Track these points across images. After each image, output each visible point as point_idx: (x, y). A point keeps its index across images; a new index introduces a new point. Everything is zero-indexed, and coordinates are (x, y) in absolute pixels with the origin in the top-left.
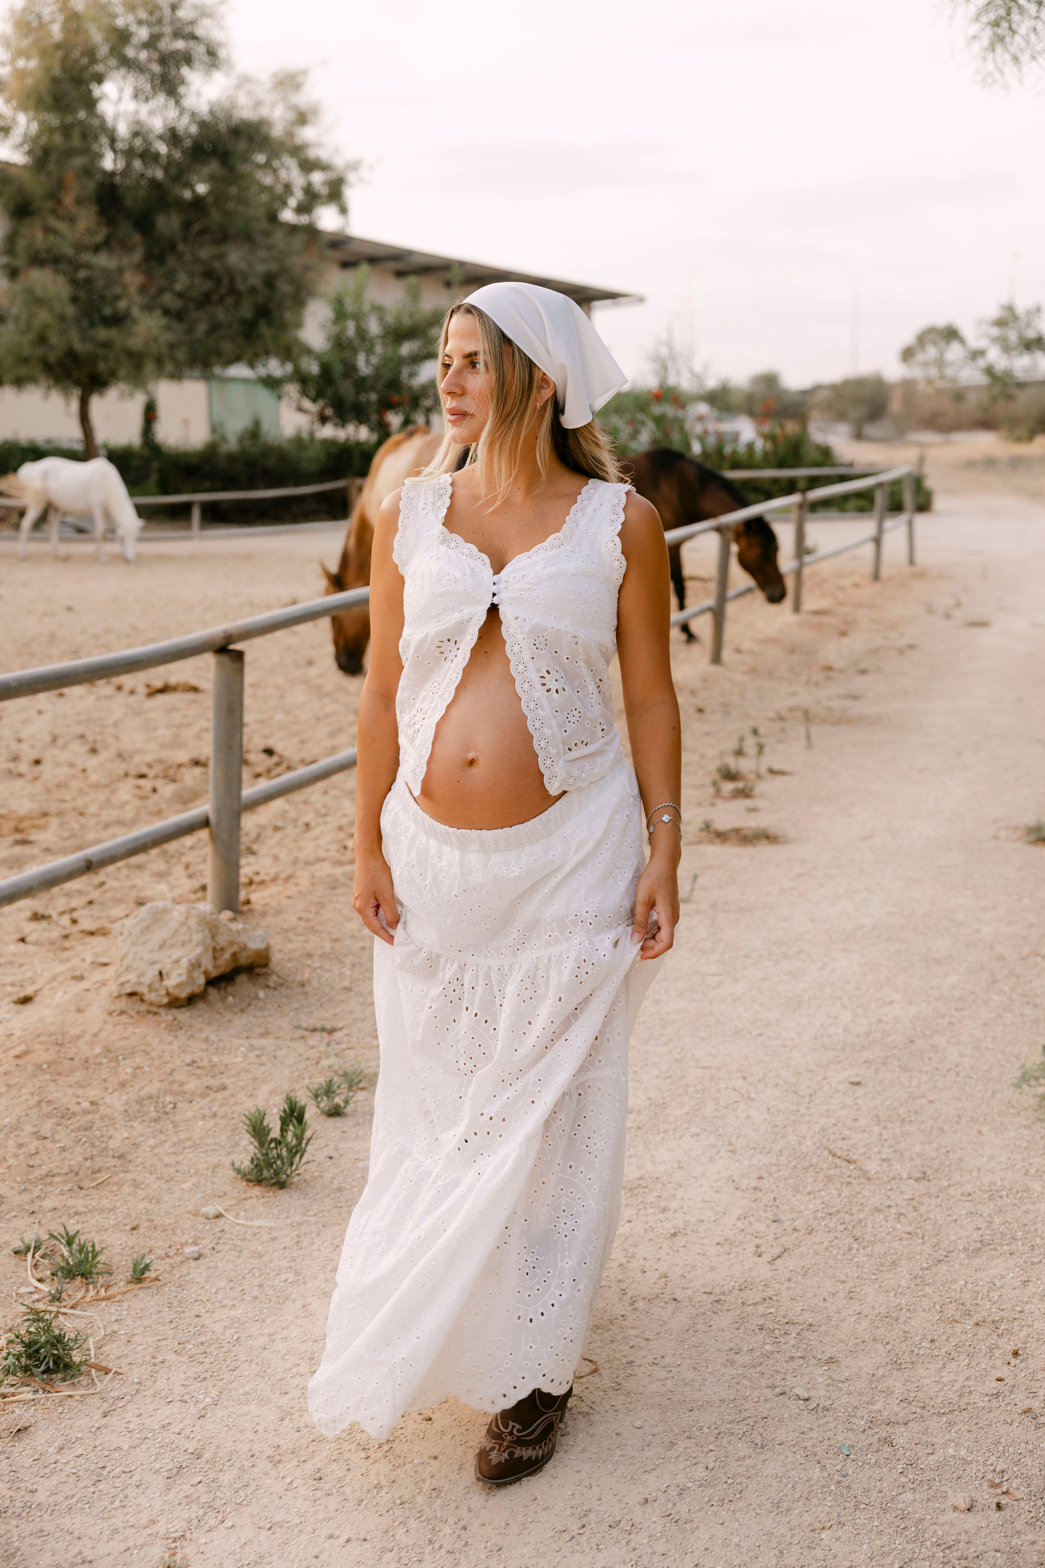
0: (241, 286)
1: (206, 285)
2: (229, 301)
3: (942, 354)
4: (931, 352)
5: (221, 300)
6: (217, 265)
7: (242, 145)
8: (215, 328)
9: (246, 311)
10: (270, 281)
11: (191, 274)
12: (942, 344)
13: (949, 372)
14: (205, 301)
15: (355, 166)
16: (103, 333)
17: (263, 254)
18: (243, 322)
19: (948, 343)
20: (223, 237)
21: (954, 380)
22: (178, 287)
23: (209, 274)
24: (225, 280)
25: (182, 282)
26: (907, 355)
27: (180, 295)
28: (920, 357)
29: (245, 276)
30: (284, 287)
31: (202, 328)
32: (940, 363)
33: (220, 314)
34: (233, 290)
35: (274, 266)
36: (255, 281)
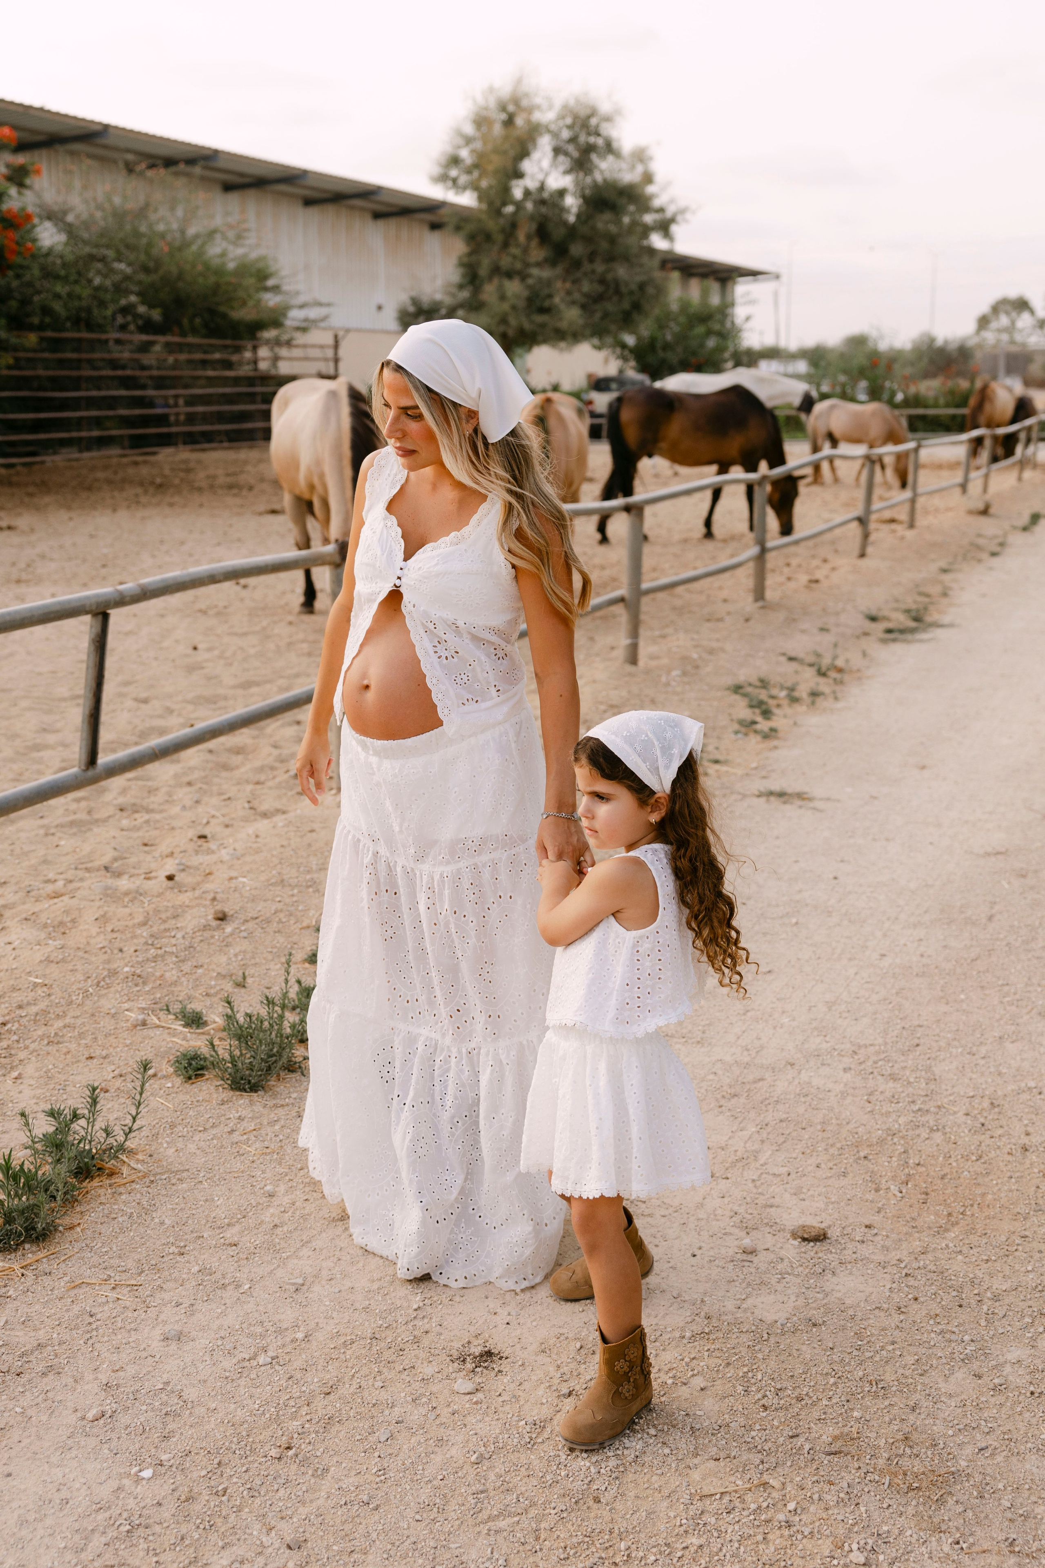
0: (624, 290)
1: (600, 289)
2: (615, 299)
3: (1013, 323)
4: (1004, 320)
5: (610, 298)
6: (609, 277)
7: (623, 201)
8: (606, 315)
9: (626, 305)
10: (642, 287)
11: (591, 281)
12: (1014, 314)
13: (1018, 338)
14: (599, 298)
15: (683, 211)
16: (540, 318)
17: (637, 269)
19: (1019, 313)
20: (611, 258)
21: (1024, 345)
22: (585, 289)
23: (602, 281)
24: (614, 286)
25: (586, 286)
26: (983, 322)
27: (586, 295)
28: (994, 325)
29: (627, 284)
30: (651, 291)
31: (598, 315)
32: (1011, 329)
33: (610, 307)
34: (617, 292)
35: (642, 278)
36: (634, 287)
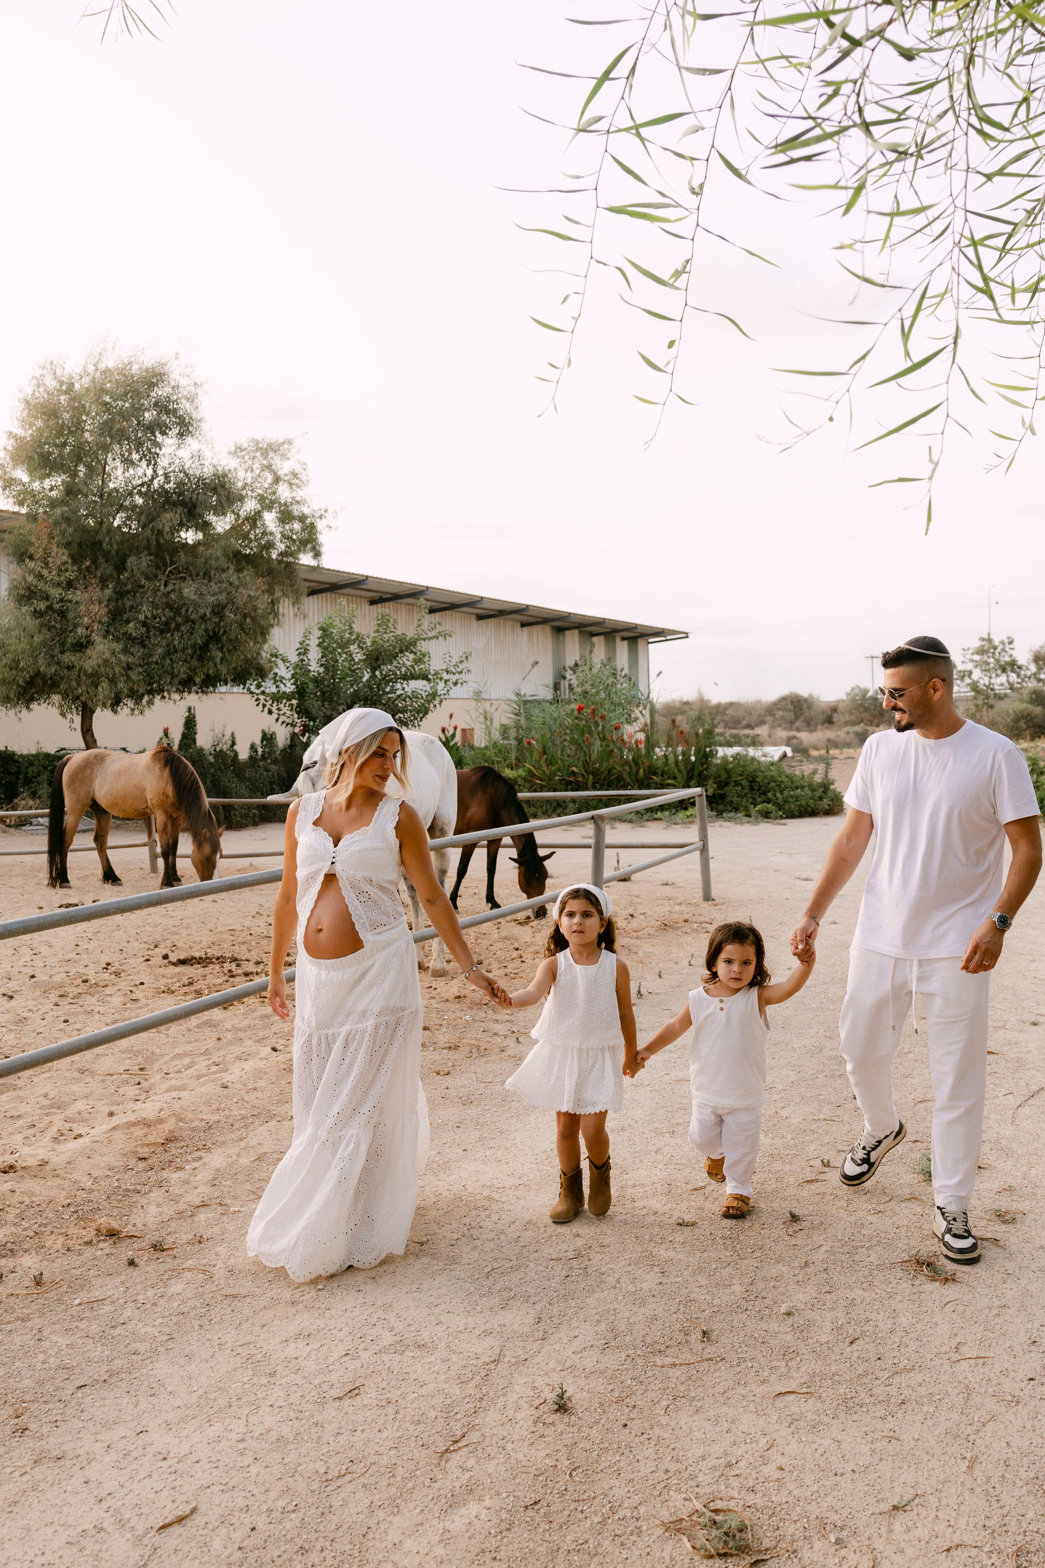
0: (194, 615)
1: (166, 615)
2: (184, 628)
5: (178, 627)
6: (176, 598)
8: (170, 652)
9: (198, 638)
10: (218, 610)
11: (155, 606)
14: (165, 629)
15: (321, 514)
16: (68, 658)
17: (214, 587)
18: (194, 646)
20: (187, 576)
22: (141, 617)
23: (168, 605)
24: (183, 610)
25: (145, 611)
27: (144, 624)
29: (196, 605)
33: (176, 640)
34: (188, 620)
35: (222, 597)
36: (206, 611)
